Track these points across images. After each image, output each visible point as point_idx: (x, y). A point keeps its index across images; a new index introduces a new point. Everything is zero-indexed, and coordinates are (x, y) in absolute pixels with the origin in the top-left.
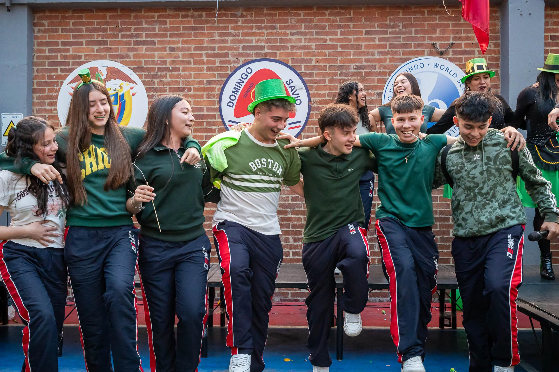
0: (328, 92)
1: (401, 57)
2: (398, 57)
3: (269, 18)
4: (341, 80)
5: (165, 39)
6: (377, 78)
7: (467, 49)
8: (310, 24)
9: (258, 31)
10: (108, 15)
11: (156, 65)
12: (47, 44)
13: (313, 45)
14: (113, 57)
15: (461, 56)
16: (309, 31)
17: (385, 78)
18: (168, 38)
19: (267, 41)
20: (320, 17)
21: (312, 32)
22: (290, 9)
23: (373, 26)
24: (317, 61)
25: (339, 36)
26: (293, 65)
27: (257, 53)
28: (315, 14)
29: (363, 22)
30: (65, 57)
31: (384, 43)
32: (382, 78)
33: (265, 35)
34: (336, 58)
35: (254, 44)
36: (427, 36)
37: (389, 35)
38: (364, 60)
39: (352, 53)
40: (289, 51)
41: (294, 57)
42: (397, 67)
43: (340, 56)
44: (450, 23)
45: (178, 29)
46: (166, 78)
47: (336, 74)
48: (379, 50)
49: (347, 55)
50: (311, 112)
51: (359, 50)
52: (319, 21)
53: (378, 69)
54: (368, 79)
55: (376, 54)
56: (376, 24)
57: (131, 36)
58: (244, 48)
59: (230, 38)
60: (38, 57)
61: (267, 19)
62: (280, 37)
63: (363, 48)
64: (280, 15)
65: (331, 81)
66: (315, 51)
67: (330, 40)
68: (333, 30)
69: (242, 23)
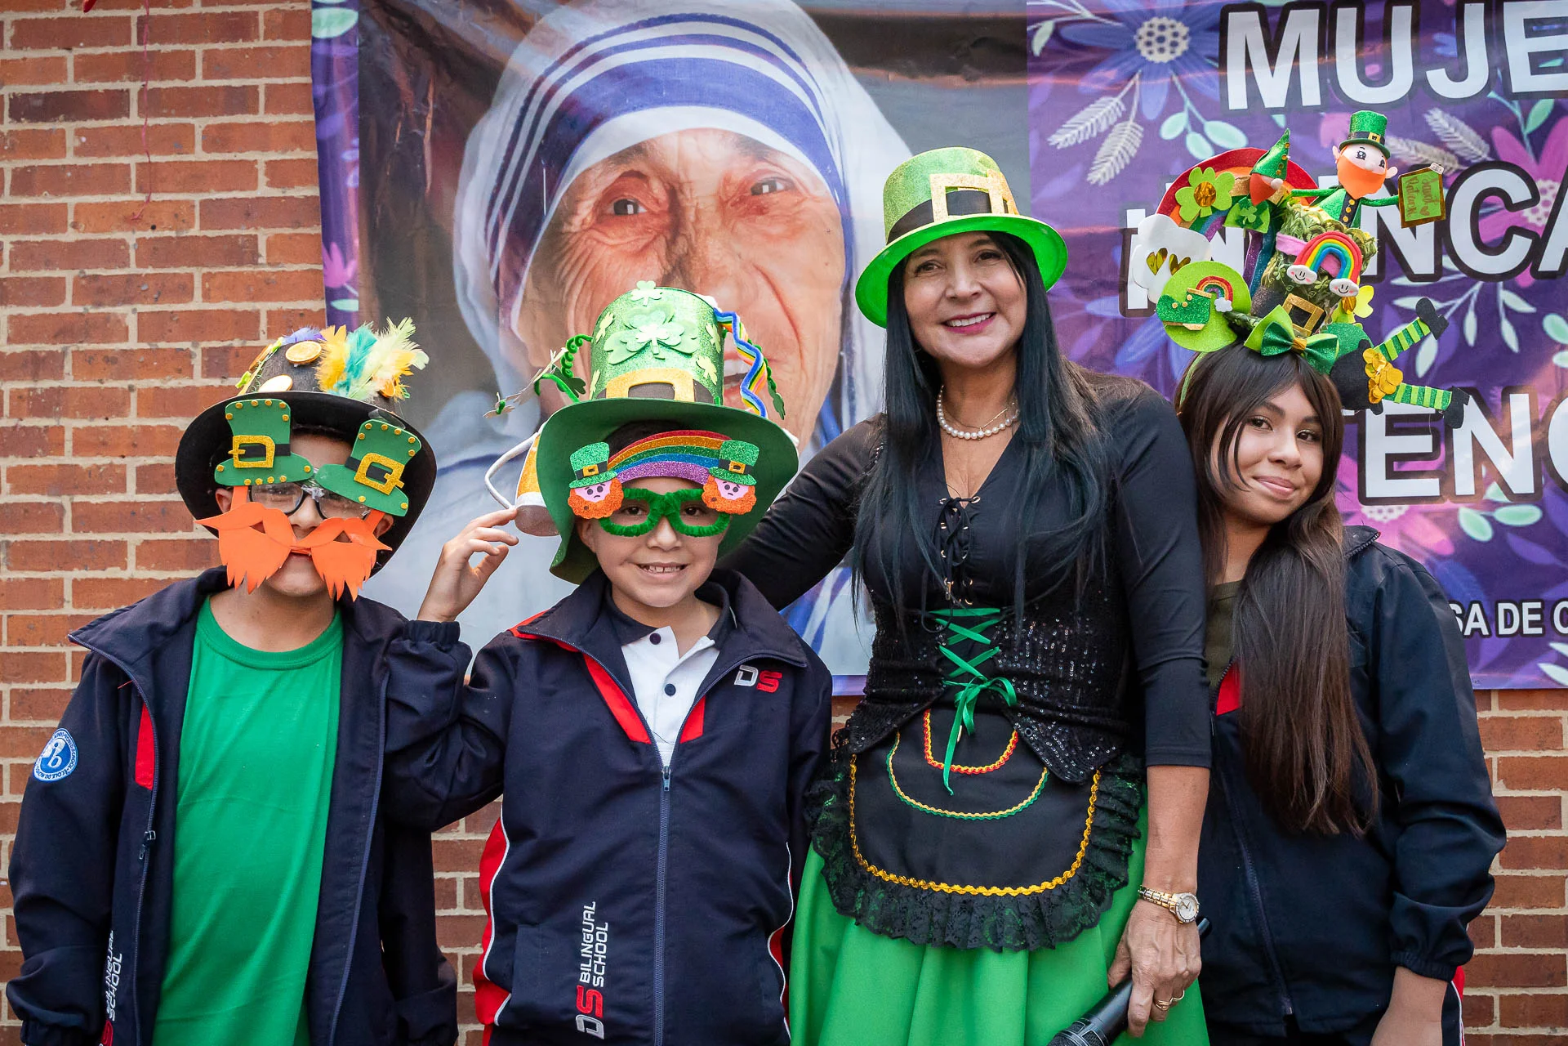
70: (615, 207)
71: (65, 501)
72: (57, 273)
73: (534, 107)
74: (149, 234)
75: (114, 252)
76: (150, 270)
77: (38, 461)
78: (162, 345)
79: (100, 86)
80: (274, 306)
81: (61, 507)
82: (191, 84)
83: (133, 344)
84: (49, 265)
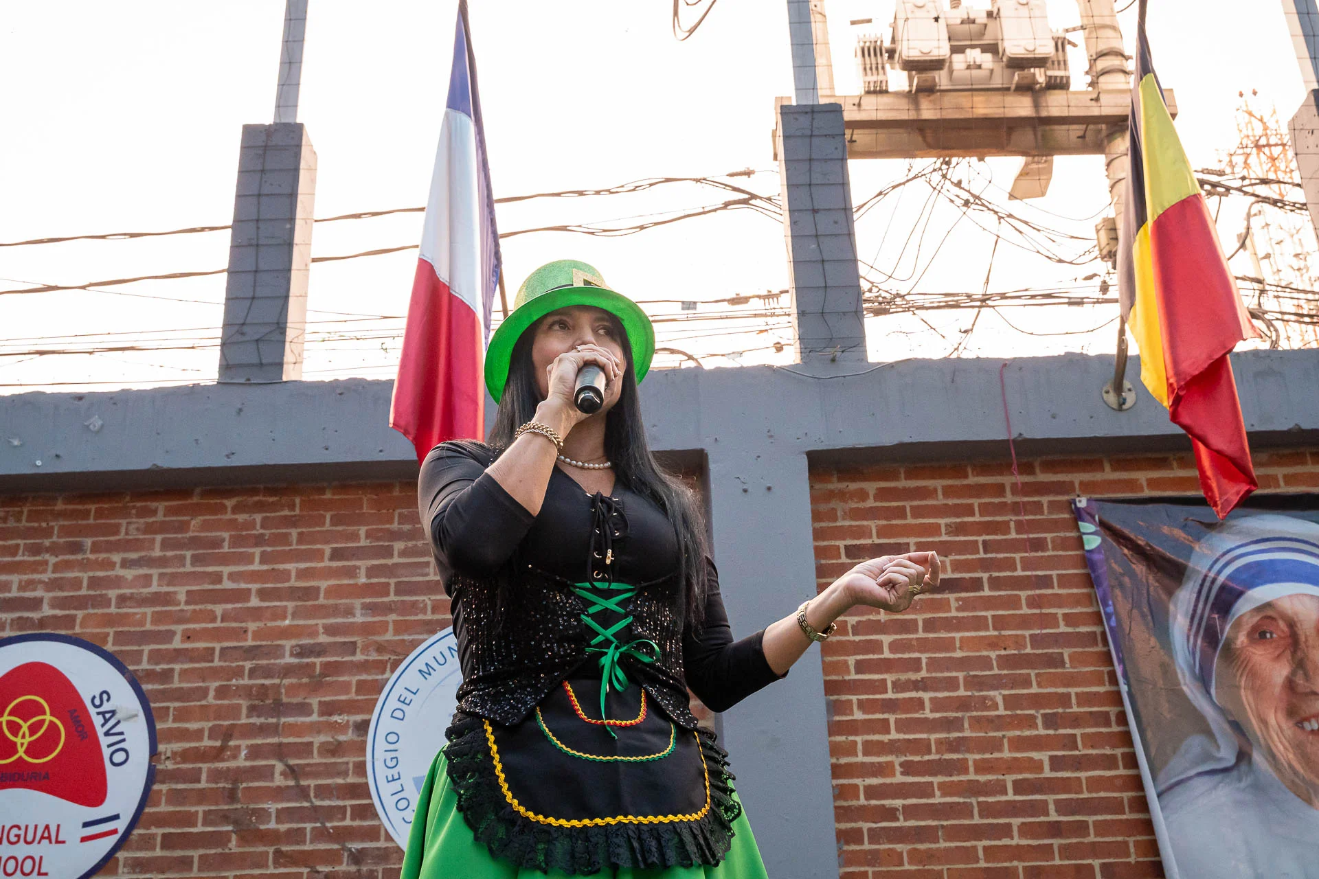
0: (210, 724)
1: (429, 616)
2: (420, 617)
3: (66, 523)
4: (251, 687)
6: (358, 678)
8: (180, 536)
9: (32, 559)
13: (181, 592)
16: (176, 555)
17: (379, 677)
19: (53, 585)
20: (207, 518)
21: (183, 558)
22: (128, 498)
23: (355, 536)
24: (188, 637)
25: (256, 566)
26: (117, 648)
27: (20, 618)
28: (196, 510)
29: (327, 526)
31: (383, 580)
32: (370, 678)
33: (50, 568)
34: (243, 625)
35: (14, 593)
37: (396, 560)
38: (321, 630)
39: (290, 611)
40: (113, 610)
41: (124, 625)
42: (414, 644)
43: (254, 621)
47: (239, 672)
48: (368, 600)
49: (274, 617)
50: (156, 787)
51: (310, 603)
52: (206, 526)
53: (363, 654)
54: (330, 684)
55: (358, 612)
56: (363, 530)
61: (61, 527)
62: (91, 574)
63: (322, 595)
64: (99, 514)
65: (222, 692)
66: (186, 608)
67: (232, 576)
68: (242, 550)
70: (1259, 634)
71: (973, 801)
72: (954, 674)
73: (1207, 584)
74: (1003, 652)
75: (985, 663)
76: (1005, 672)
77: (955, 778)
78: (1019, 712)
79: (967, 575)
80: (1079, 690)
81: (971, 804)
82: (1015, 574)
83: (1001, 711)
84: (948, 670)
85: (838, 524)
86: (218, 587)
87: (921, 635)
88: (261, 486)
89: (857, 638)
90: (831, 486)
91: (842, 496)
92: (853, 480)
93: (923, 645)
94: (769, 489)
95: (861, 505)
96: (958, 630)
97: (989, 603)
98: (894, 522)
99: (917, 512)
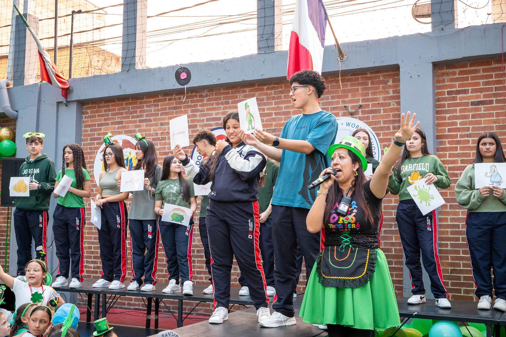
3: (225, 96)
5: (158, 117)
7: (373, 109)
9: (217, 106)
10: (124, 103)
11: (152, 136)
12: (89, 126)
14: (127, 133)
15: (369, 115)
18: (160, 117)
19: (223, 113)
20: (260, 92)
22: (239, 88)
25: (273, 106)
27: (216, 123)
28: (256, 90)
30: (99, 134)
33: (222, 109)
34: (271, 123)
35: (214, 116)
36: (340, 100)
39: (283, 118)
43: (274, 122)
44: (360, 87)
45: (165, 109)
46: (158, 145)
49: (279, 120)
51: (288, 116)
52: (260, 95)
57: (137, 117)
58: (208, 120)
59: (198, 113)
60: (85, 135)
61: (223, 97)
63: (291, 113)
64: (232, 93)
67: (267, 109)
68: (269, 101)
69: (207, 101)
85: (445, 84)
86: (264, 112)
87: (470, 119)
88: (273, 82)
89: (449, 121)
90: (444, 71)
91: (447, 74)
92: (451, 69)
93: (471, 123)
94: (419, 76)
95: (454, 77)
96: (483, 117)
97: (495, 108)
98: (464, 82)
99: (473, 78)
